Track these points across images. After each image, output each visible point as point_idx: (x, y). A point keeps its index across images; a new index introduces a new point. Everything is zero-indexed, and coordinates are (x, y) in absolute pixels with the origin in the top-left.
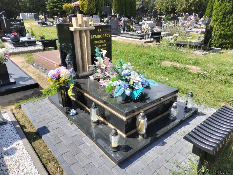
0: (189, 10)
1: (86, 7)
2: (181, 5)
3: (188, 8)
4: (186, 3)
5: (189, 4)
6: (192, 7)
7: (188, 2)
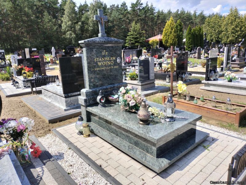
0: (236, 41)
1: (170, 41)
2: (228, 37)
3: (235, 40)
4: (233, 35)
5: (236, 36)
6: (239, 38)
7: (235, 34)
